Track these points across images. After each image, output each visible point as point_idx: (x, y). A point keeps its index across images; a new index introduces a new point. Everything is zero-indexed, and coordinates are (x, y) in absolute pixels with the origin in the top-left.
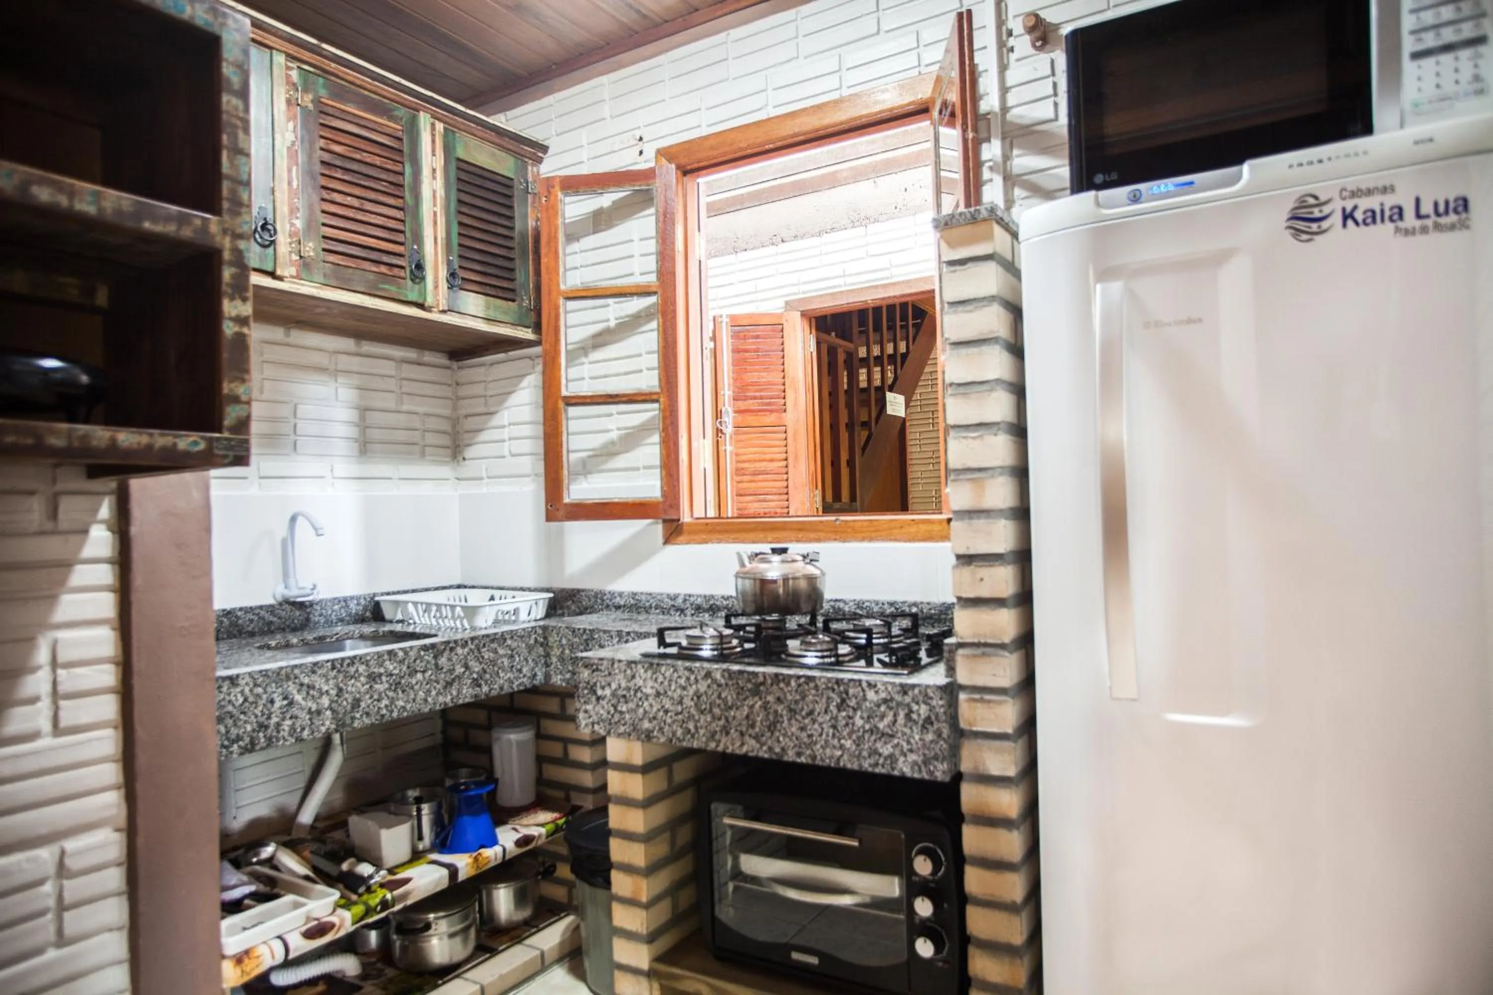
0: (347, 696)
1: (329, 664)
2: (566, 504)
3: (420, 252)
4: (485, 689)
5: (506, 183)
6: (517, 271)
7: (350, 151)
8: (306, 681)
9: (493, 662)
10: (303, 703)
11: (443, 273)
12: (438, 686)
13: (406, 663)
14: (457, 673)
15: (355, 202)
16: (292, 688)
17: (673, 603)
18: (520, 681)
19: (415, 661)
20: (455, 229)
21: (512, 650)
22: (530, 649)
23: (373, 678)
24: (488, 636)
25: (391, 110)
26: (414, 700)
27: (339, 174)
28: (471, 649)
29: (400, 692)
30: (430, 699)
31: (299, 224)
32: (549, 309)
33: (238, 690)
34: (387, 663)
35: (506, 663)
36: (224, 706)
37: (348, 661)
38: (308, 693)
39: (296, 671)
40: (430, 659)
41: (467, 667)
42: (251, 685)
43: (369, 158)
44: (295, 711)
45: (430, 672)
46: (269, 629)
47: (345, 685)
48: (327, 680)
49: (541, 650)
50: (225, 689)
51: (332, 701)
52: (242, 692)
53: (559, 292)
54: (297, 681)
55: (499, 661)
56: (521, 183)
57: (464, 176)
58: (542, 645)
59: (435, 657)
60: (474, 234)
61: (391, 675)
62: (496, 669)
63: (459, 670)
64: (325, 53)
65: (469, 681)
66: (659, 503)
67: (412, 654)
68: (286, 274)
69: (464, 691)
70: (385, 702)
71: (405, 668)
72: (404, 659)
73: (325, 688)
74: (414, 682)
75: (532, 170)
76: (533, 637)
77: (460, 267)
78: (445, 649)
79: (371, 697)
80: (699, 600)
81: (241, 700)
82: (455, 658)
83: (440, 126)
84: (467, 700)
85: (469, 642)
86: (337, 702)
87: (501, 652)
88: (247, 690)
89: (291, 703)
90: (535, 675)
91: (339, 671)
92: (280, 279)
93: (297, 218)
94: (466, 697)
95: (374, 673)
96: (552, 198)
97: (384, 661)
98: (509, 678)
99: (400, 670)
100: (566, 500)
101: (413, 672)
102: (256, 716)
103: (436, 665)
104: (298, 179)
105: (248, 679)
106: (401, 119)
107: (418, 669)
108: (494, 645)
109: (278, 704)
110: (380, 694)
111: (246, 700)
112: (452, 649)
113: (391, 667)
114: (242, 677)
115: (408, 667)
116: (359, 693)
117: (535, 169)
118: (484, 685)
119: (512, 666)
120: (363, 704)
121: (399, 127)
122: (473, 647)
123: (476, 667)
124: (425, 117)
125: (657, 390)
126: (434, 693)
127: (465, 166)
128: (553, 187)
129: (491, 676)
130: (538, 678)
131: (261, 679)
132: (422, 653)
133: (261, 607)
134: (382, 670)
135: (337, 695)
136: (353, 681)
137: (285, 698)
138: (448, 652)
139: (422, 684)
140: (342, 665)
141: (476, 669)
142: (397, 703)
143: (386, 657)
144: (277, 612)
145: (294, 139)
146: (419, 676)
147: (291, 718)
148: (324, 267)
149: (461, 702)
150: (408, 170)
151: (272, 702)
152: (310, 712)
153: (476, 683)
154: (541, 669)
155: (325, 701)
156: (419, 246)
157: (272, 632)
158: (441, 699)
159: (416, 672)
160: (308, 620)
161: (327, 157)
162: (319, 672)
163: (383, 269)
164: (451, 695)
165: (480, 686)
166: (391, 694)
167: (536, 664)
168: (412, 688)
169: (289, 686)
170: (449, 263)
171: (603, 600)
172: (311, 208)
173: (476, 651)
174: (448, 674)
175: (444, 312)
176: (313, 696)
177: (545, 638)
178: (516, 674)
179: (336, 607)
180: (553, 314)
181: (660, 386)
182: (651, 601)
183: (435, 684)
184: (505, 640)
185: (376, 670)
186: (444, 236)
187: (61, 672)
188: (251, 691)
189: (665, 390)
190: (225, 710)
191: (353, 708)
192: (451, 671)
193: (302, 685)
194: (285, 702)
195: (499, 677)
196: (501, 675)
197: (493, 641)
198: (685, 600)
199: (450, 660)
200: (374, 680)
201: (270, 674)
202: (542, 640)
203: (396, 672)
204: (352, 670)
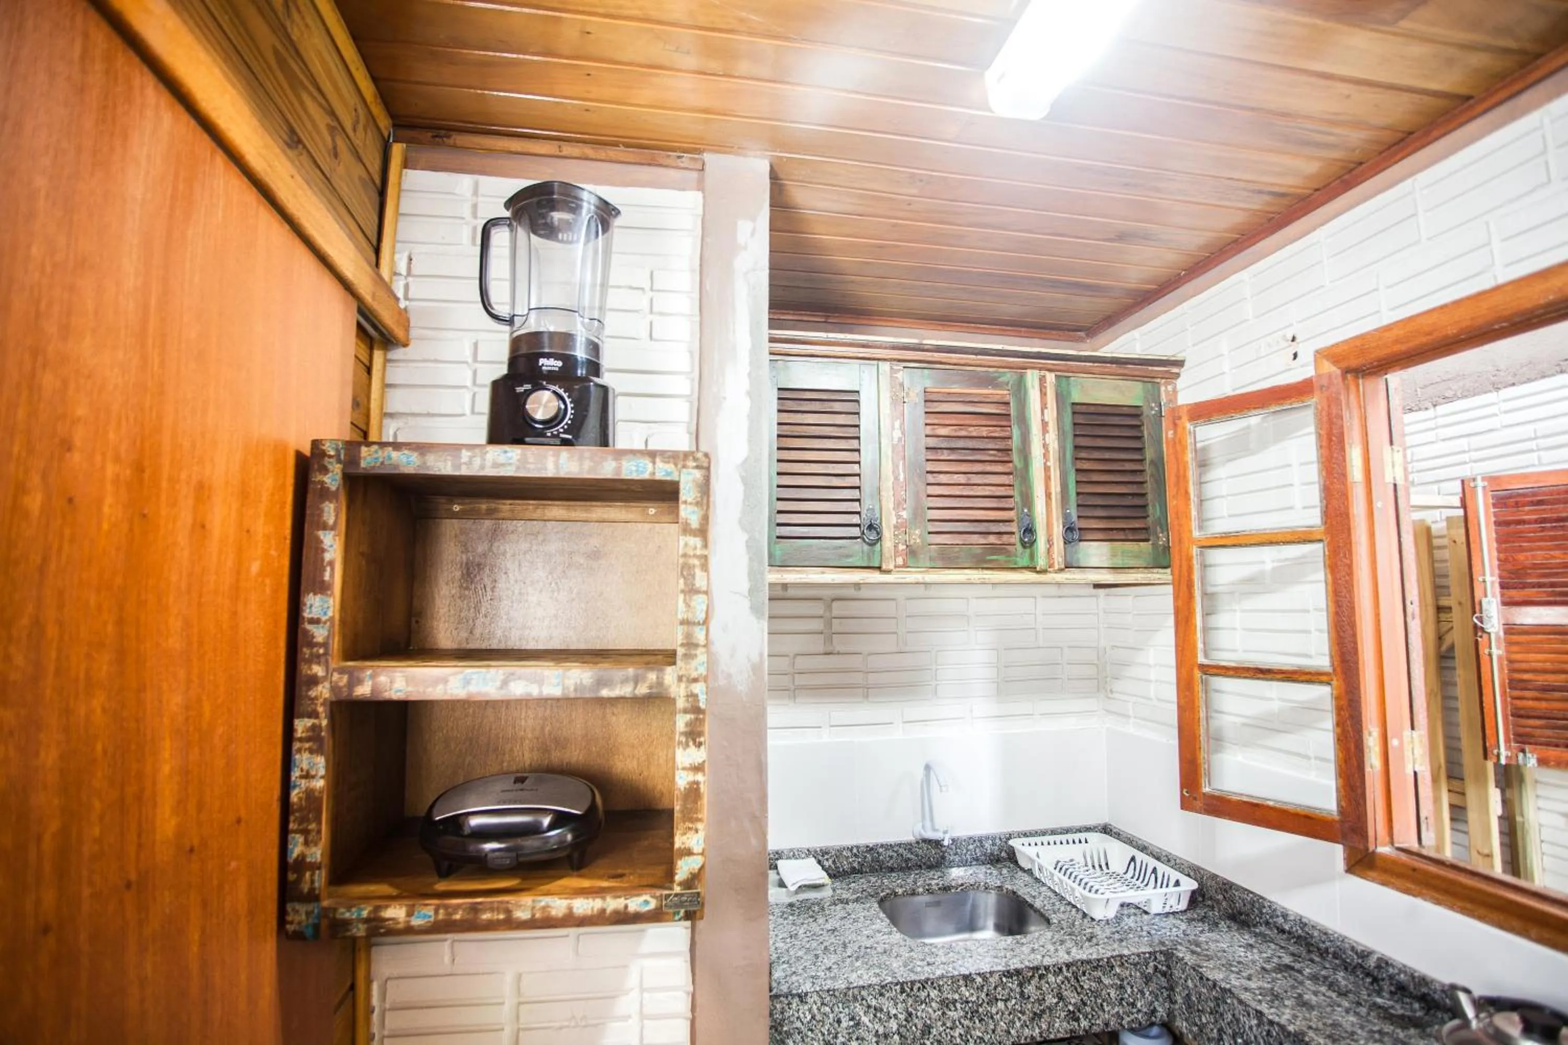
0: (916, 1021)
1: (898, 987)
2: (1204, 794)
3: (1030, 515)
4: (1084, 1023)
5: (1135, 413)
6: (1150, 507)
7: (956, 430)
8: (874, 1003)
9: (1096, 994)
10: (870, 1025)
11: (1058, 530)
12: (1023, 1018)
13: (985, 990)
14: (1047, 1004)
15: (962, 479)
16: (859, 1010)
17: (1360, 961)
18: (1132, 1017)
19: (995, 988)
20: (1072, 478)
21: (1122, 980)
22: (1147, 979)
23: (946, 1004)
24: (1089, 962)
25: (995, 379)
26: (994, 1031)
27: (945, 455)
28: (1066, 978)
29: (977, 1021)
30: (1013, 1032)
31: (904, 514)
32: (1181, 560)
33: (806, 1007)
34: (963, 989)
35: (1113, 995)
36: (792, 1022)
37: (918, 985)
38: (875, 1016)
39: (864, 993)
40: (1015, 986)
41: (1061, 998)
42: (819, 1004)
43: (974, 432)
44: (861, 1032)
45: (1014, 1001)
46: (907, 865)
47: (916, 1010)
48: (896, 1004)
49: (1163, 981)
50: (794, 1006)
51: (900, 1026)
52: (810, 1010)
53: (1192, 541)
54: (864, 1002)
55: (1104, 992)
56: (1152, 409)
57: (1081, 420)
58: (1164, 974)
59: (1021, 985)
60: (1095, 477)
61: (967, 1002)
62: (1099, 1001)
63: (1051, 1000)
64: (926, 347)
65: (1063, 1014)
66: (1333, 820)
67: (993, 980)
68: (891, 567)
69: (1057, 1025)
70: (959, 1031)
71: (983, 996)
72: (983, 986)
73: (894, 1012)
74: (994, 1010)
75: (1166, 391)
76: (1151, 964)
77: (1079, 517)
78: (1033, 976)
79: (944, 1024)
80: (1402, 976)
81: (809, 1017)
82: (1045, 987)
83: (1051, 377)
84: (1060, 1036)
85: (1064, 969)
86: (905, 1027)
87: (1106, 981)
88: (815, 1007)
89: (858, 1024)
90: (1154, 1011)
91: (908, 995)
92: (888, 572)
93: (904, 509)
94: (1059, 1031)
95: (947, 999)
96: (1179, 430)
97: (959, 987)
98: (1118, 1012)
99: (978, 998)
100: (1206, 789)
101: (993, 1000)
102: (823, 1035)
103: (1022, 994)
104: (904, 472)
105: (816, 997)
106: (1007, 384)
107: (999, 997)
108: (1099, 973)
109: (844, 1024)
110: (954, 1022)
111: (813, 1017)
112: (1041, 977)
113: (967, 994)
114: (810, 995)
115: (987, 995)
116: (930, 1019)
117: (1170, 388)
118: (1082, 1020)
119: (1122, 999)
120: (934, 1031)
121: (1005, 392)
122: (1069, 975)
123: (1073, 998)
124: (1032, 374)
125: (1330, 670)
126: (1018, 1024)
127: (1084, 409)
128: (1180, 418)
129: (1093, 1009)
130: (1158, 1015)
131: (828, 998)
132: (1004, 980)
133: (900, 845)
134: (957, 996)
135: (906, 1020)
136: (923, 1006)
137: (852, 1019)
138: (1037, 979)
139: (1003, 1014)
140: (912, 989)
141: (1073, 1001)
142: (973, 1032)
143: (961, 982)
144: (913, 850)
145: (900, 435)
146: (1001, 1005)
147: (857, 1039)
148: (930, 551)
149: (1052, 1036)
150: (1016, 432)
151: (839, 1022)
152: (877, 1034)
153: (1073, 1016)
154: (1162, 1005)
155: (893, 1025)
156: (1029, 510)
157: (909, 868)
158: (1027, 1032)
159: (997, 1000)
160: (943, 858)
161: (932, 442)
162: (887, 995)
163: (992, 539)
164: (1040, 1028)
165: (1077, 1020)
166: (966, 1022)
167: (1156, 997)
168: (992, 1018)
169: (855, 1007)
170: (1066, 517)
171: (1261, 913)
172: (917, 494)
173: (1072, 980)
174: (1037, 1005)
175: (1061, 570)
176: (880, 1019)
177: (1169, 967)
178: (1127, 1009)
179: (971, 847)
180: (1185, 568)
181: (1333, 665)
182: (1328, 944)
183: (1020, 1015)
184: (1112, 967)
185: (949, 996)
186: (1059, 489)
187: (646, 995)
188: (819, 1009)
189: (1339, 670)
190: (794, 1026)
191: (923, 1034)
192: (1041, 1001)
193: (869, 1007)
194: (852, 1023)
195: (1104, 1011)
196: (1106, 1009)
197: (1096, 968)
198: (1379, 967)
199: (1038, 988)
200: (947, 1006)
201: (837, 994)
202: (1164, 968)
203: (974, 999)
204: (923, 994)
